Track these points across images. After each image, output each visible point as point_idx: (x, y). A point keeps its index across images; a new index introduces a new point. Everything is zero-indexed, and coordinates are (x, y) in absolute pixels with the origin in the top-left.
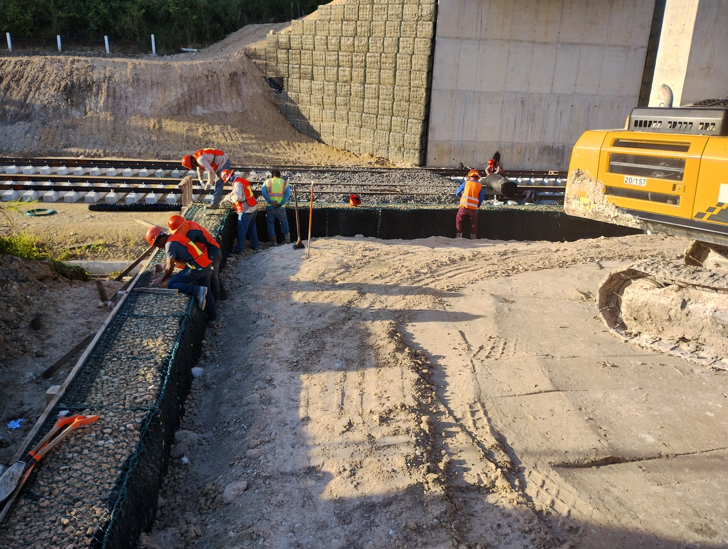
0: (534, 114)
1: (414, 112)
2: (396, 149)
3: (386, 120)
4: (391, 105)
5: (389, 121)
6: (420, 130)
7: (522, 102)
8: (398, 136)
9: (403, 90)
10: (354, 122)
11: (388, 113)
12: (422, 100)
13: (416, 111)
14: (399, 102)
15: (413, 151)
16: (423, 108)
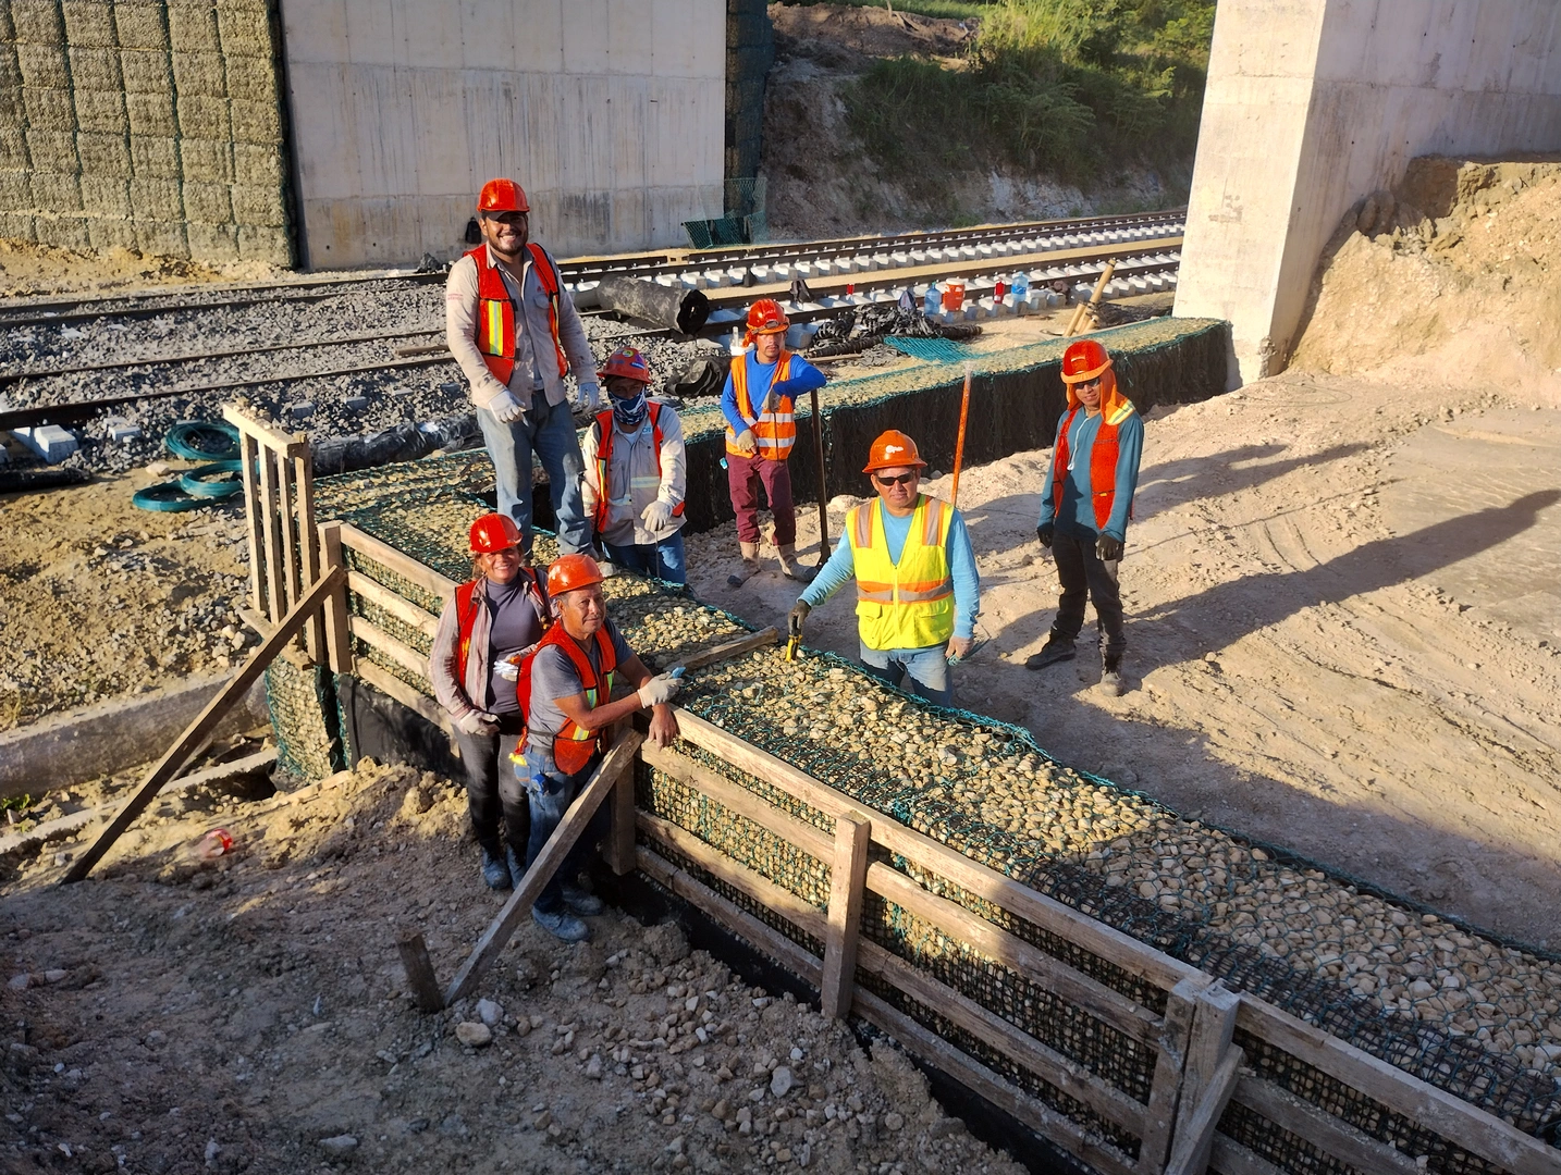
0: (536, 122)
1: (248, 126)
2: (211, 229)
3: (162, 148)
4: (168, 107)
5: (171, 151)
6: (275, 172)
7: (507, 93)
8: (212, 195)
9: (202, 66)
10: (51, 159)
11: (162, 131)
12: (267, 91)
13: (254, 122)
14: (194, 98)
15: (266, 231)
16: (273, 113)
